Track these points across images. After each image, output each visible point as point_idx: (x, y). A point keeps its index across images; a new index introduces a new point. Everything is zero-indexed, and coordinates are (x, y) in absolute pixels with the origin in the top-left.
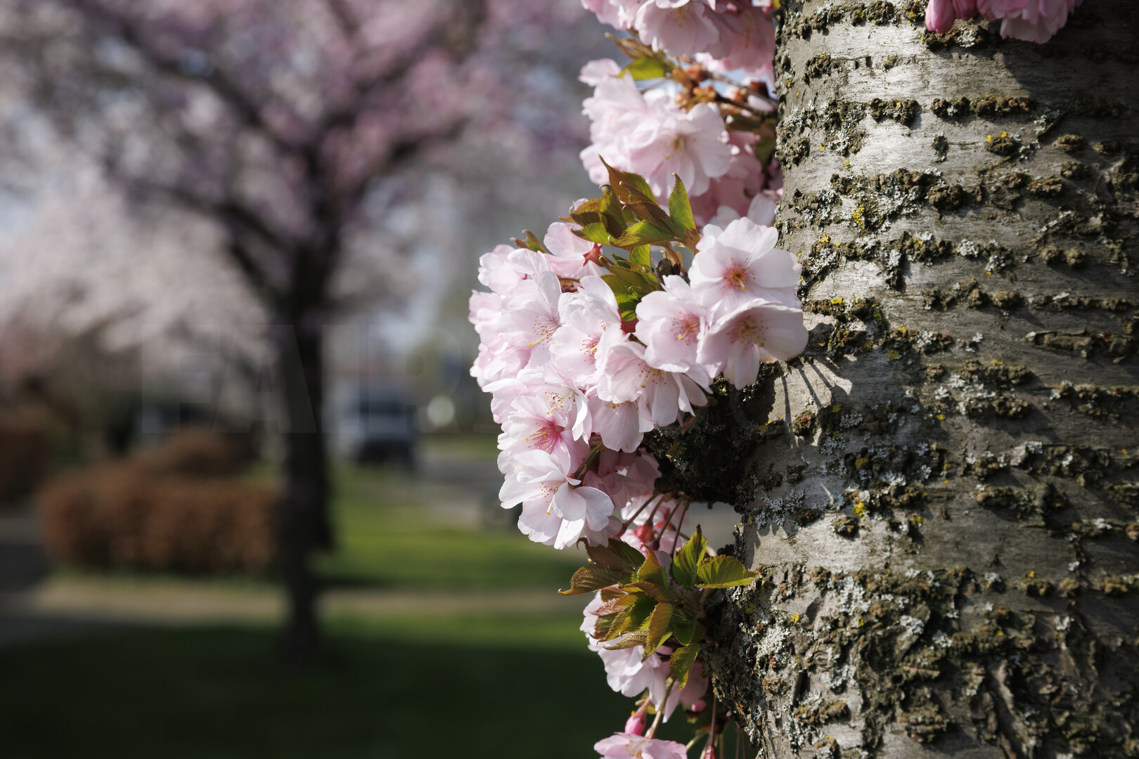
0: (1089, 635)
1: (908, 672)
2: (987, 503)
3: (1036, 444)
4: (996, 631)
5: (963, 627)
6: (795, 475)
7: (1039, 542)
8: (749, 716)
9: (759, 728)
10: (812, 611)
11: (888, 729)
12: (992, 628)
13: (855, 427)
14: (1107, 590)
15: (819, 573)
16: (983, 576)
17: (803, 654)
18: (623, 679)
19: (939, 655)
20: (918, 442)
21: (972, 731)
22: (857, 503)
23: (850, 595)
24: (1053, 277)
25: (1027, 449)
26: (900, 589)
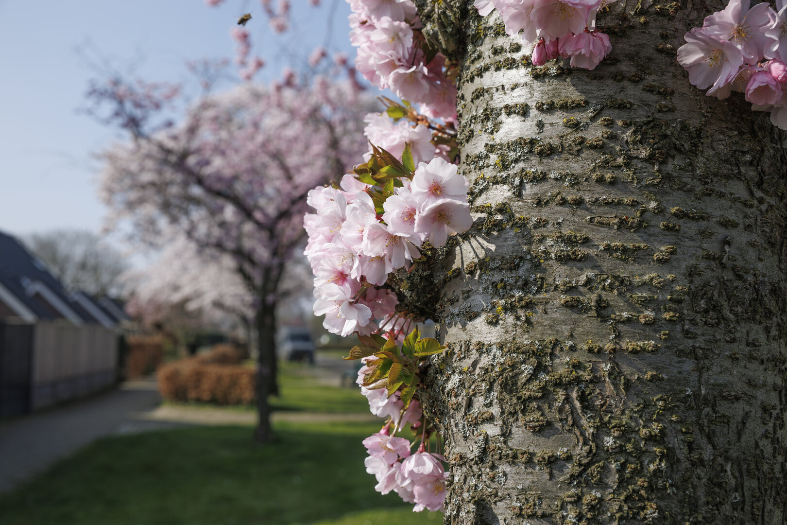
0: (620, 373)
1: (525, 394)
2: (567, 305)
3: (592, 274)
4: (572, 372)
5: (554, 370)
6: (466, 295)
7: (594, 325)
8: (441, 424)
9: (447, 429)
10: (474, 364)
11: (514, 425)
12: (569, 370)
13: (497, 267)
14: (630, 349)
15: (478, 344)
16: (565, 343)
17: (470, 388)
18: (378, 408)
19: (542, 384)
20: (530, 274)
21: (559, 425)
22: (498, 307)
23: (495, 355)
24: (599, 188)
25: (587, 276)
26: (521, 350)
